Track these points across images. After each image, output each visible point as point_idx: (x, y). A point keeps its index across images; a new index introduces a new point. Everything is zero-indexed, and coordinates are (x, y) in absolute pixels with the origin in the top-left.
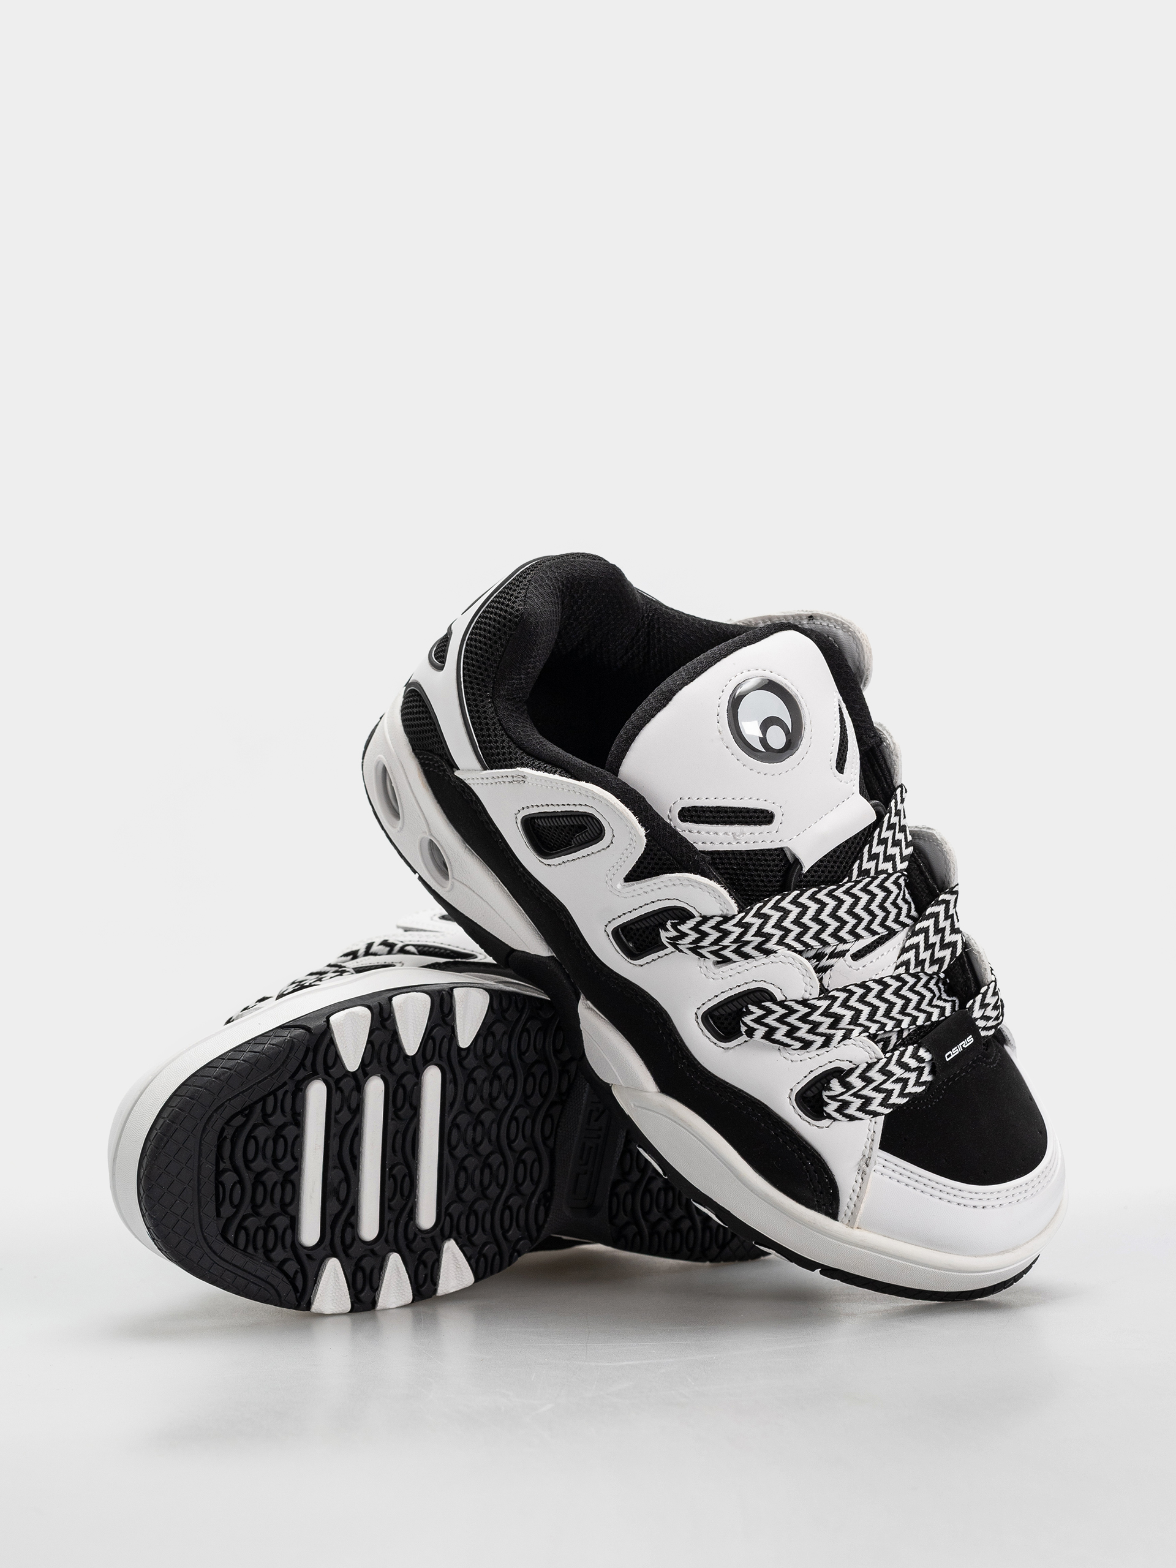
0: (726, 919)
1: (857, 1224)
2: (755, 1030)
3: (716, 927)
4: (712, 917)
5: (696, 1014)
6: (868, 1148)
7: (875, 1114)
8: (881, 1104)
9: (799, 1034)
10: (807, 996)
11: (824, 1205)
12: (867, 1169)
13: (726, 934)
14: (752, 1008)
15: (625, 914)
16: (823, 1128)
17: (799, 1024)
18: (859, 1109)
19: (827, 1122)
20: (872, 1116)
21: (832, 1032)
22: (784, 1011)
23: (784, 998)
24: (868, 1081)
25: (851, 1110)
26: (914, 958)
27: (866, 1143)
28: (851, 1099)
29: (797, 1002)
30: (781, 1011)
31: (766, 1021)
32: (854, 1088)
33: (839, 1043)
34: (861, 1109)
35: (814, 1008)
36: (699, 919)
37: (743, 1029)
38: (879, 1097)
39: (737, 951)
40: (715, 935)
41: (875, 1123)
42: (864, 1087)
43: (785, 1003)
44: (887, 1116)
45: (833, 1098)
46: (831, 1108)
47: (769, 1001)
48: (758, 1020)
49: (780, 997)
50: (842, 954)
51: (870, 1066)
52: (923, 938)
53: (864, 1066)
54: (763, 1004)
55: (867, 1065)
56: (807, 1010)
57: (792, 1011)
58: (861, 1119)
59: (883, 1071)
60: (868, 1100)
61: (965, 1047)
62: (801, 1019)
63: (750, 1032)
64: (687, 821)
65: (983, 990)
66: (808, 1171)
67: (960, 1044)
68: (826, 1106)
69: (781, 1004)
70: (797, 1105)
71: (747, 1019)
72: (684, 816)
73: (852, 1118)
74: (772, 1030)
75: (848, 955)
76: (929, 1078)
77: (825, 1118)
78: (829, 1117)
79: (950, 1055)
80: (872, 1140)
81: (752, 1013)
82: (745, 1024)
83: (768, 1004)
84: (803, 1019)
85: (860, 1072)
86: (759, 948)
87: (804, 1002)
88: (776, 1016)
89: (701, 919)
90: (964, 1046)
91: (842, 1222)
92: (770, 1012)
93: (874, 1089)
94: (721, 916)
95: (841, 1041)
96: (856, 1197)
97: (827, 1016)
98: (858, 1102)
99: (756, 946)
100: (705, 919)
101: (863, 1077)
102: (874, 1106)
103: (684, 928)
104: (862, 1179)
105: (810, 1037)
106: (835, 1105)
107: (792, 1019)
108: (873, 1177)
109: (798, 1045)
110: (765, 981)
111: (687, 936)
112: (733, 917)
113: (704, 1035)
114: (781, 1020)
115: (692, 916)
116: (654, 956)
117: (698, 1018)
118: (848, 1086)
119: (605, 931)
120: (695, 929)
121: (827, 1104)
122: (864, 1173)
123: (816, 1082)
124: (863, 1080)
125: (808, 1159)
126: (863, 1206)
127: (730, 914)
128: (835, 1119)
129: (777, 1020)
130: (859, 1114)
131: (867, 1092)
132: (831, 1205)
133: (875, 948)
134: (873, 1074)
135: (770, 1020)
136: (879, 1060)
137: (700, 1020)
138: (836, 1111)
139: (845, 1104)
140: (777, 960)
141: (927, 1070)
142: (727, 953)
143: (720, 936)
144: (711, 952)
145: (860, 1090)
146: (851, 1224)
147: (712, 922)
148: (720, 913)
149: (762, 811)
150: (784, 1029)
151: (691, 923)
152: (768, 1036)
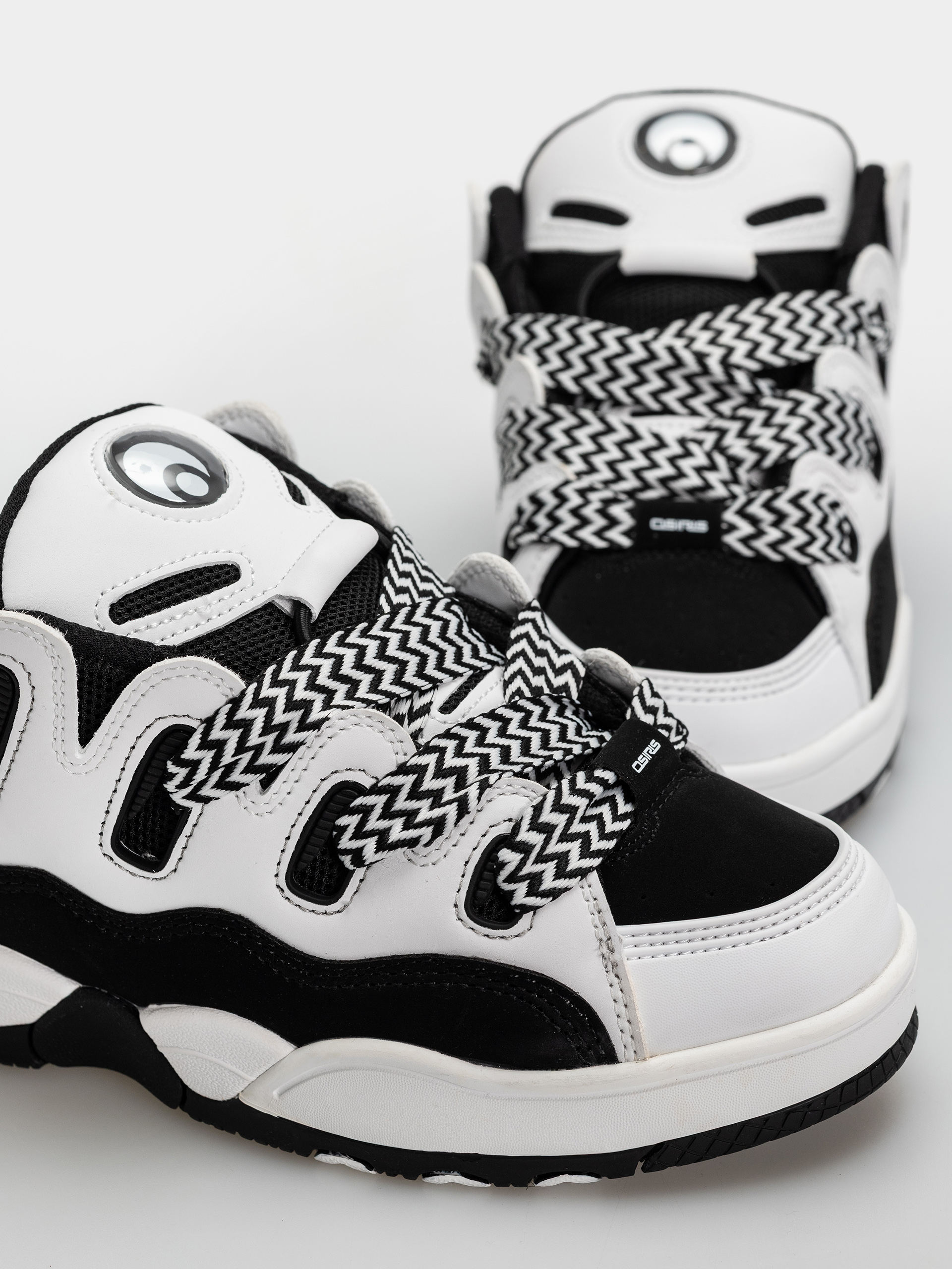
0: (236, 703)
1: (648, 1048)
2: (362, 848)
3: (230, 724)
4: (217, 713)
5: (278, 886)
6: (600, 926)
7: (582, 873)
8: (583, 856)
9: (420, 818)
10: (402, 759)
11: (589, 1048)
12: (615, 957)
13: (246, 725)
14: (343, 821)
15: (111, 801)
16: (524, 933)
17: (413, 805)
18: (557, 876)
19: (527, 918)
20: (579, 878)
21: (462, 792)
22: (384, 798)
23: (374, 781)
24: (547, 829)
25: (548, 883)
26: (525, 685)
27: (593, 920)
28: (539, 868)
29: (392, 774)
30: (380, 800)
31: (369, 827)
32: (533, 846)
33: (479, 799)
34: (560, 874)
35: (421, 770)
36: (201, 729)
37: (347, 860)
38: (575, 847)
39: (278, 748)
40: (234, 736)
41: (590, 886)
42: (547, 842)
43: (379, 785)
44: (600, 869)
45: (513, 878)
46: (520, 894)
47: (355, 798)
48: (360, 833)
49: (368, 783)
50: (425, 710)
51: (538, 809)
52: (524, 662)
53: (529, 812)
54: (352, 805)
55: (532, 809)
56: (412, 778)
57: (393, 791)
58: (567, 889)
59: (558, 807)
60: (562, 859)
61: (654, 753)
62: (412, 796)
63: (358, 857)
64: (126, 620)
65: (636, 691)
66: (541, 1009)
67: (645, 751)
68: (511, 898)
69: (376, 790)
70: (476, 922)
71: (345, 843)
72: (119, 615)
73: (554, 894)
74: (383, 834)
75: (434, 709)
76: (629, 808)
77: (520, 916)
78: (525, 909)
79: (638, 767)
80: (599, 912)
81: (345, 828)
82: (346, 852)
83: (359, 801)
84: (415, 794)
85: (529, 822)
86: (303, 726)
87: (403, 769)
88: (378, 811)
89: (204, 725)
90: (650, 752)
91: (628, 1061)
92: (366, 811)
93: (561, 840)
94: (227, 703)
95: (481, 794)
96: (624, 1008)
97: (444, 776)
98: (550, 868)
99: (298, 727)
100: (209, 722)
101: (536, 826)
102: (575, 862)
103: (190, 753)
104: (617, 976)
105: (437, 812)
106: (522, 888)
107: (401, 803)
108: (630, 967)
109: (426, 832)
110: (336, 772)
111: (200, 763)
112: (243, 694)
113: (303, 909)
114: (387, 813)
115: (190, 731)
116: (181, 841)
117: (282, 890)
118: (525, 849)
119: (105, 855)
120: (204, 745)
121: (512, 893)
122: (615, 965)
123: (481, 874)
124: (540, 831)
125: (533, 992)
126: (640, 1015)
127: (236, 693)
128: (535, 909)
129: (382, 817)
130: (562, 883)
131: (554, 847)
132: (598, 1041)
133: (466, 694)
134: (547, 816)
135: (373, 823)
136: (545, 797)
137: (288, 893)
138: (528, 894)
139: (535, 879)
140: (334, 730)
141: (620, 799)
142: (266, 758)
143: (242, 733)
144: (246, 771)
145: (543, 848)
146: (639, 1056)
147: (221, 720)
148: (225, 700)
149: (220, 567)
150: (398, 823)
151: (195, 740)
152: (384, 845)
